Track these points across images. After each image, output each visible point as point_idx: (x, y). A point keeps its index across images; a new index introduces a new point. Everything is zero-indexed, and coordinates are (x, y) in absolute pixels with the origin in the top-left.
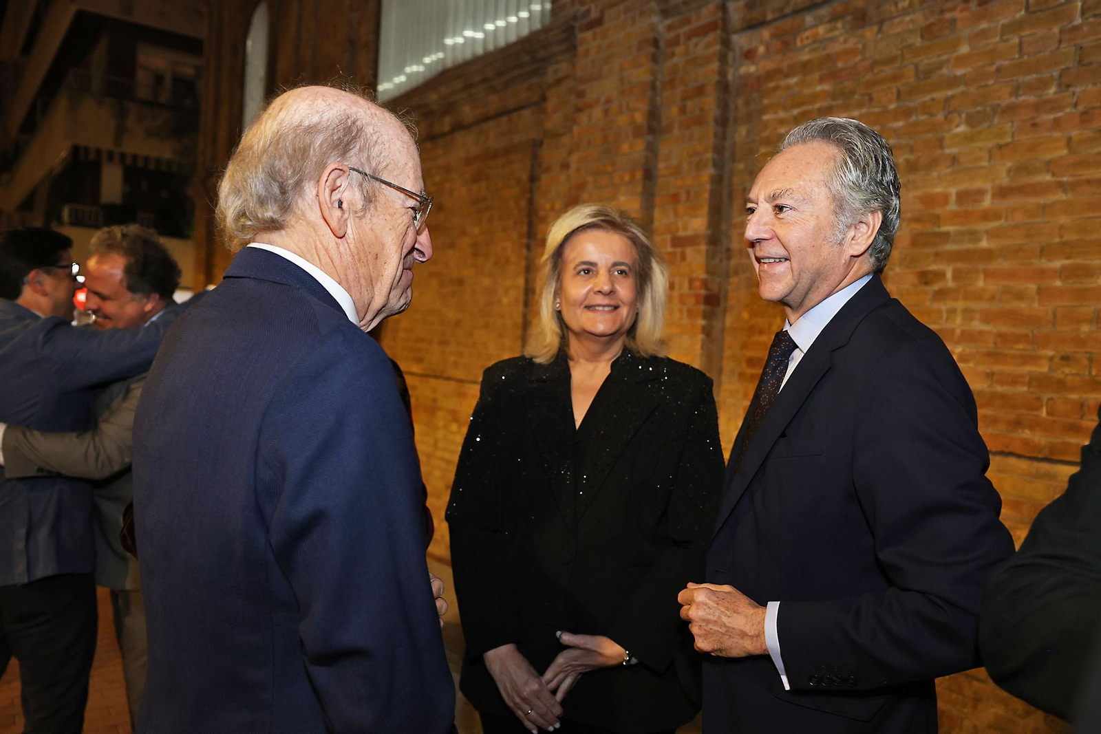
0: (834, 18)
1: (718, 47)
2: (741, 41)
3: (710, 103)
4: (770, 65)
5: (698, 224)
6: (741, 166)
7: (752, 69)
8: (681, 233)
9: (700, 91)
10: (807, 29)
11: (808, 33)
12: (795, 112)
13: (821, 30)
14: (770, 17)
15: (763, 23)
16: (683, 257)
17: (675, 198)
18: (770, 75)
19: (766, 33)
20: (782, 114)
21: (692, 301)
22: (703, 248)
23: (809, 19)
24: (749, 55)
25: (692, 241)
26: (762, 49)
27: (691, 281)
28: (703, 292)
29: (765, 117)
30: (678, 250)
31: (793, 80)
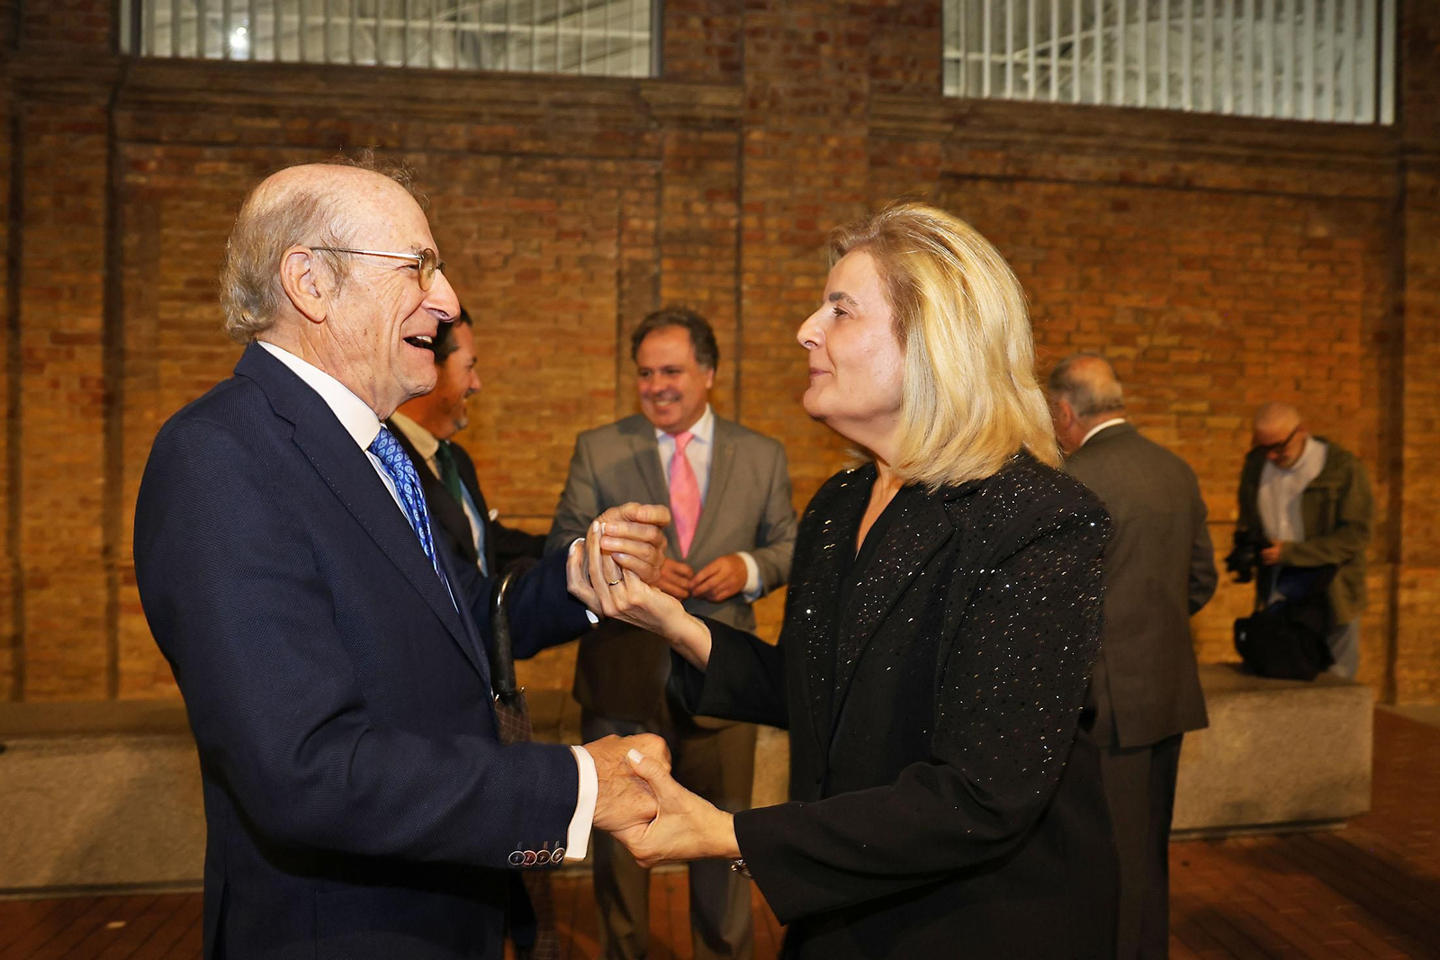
0: (234, 160)
1: (102, 151)
2: (129, 151)
3: (97, 203)
4: (162, 182)
5: (92, 323)
6: (134, 271)
7: (142, 180)
8: (66, 331)
9: (83, 189)
10: (205, 160)
11: (208, 164)
12: (201, 233)
13: (223, 167)
14: (165, 138)
15: (157, 141)
16: (70, 355)
17: (54, 293)
18: (169, 193)
19: (158, 151)
20: (185, 233)
21: (86, 401)
22: (99, 348)
23: (208, 152)
24: (138, 166)
25: (82, 339)
26: (153, 165)
27: (84, 382)
28: (100, 392)
29: (166, 231)
30: (63, 348)
31: (197, 204)
